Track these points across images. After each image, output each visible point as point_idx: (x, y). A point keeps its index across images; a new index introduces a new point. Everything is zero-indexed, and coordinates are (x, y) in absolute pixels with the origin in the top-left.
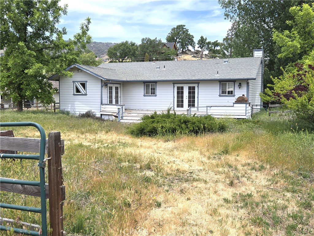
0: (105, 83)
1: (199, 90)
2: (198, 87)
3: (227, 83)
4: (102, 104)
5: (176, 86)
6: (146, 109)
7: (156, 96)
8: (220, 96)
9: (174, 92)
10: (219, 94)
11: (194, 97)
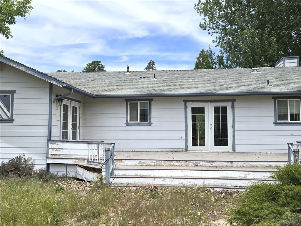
0: (57, 96)
1: (235, 113)
2: (233, 107)
3: (288, 100)
4: (50, 140)
5: (190, 106)
6: (131, 150)
7: (150, 124)
8: (276, 123)
9: (186, 117)
10: (273, 120)
11: (225, 126)
